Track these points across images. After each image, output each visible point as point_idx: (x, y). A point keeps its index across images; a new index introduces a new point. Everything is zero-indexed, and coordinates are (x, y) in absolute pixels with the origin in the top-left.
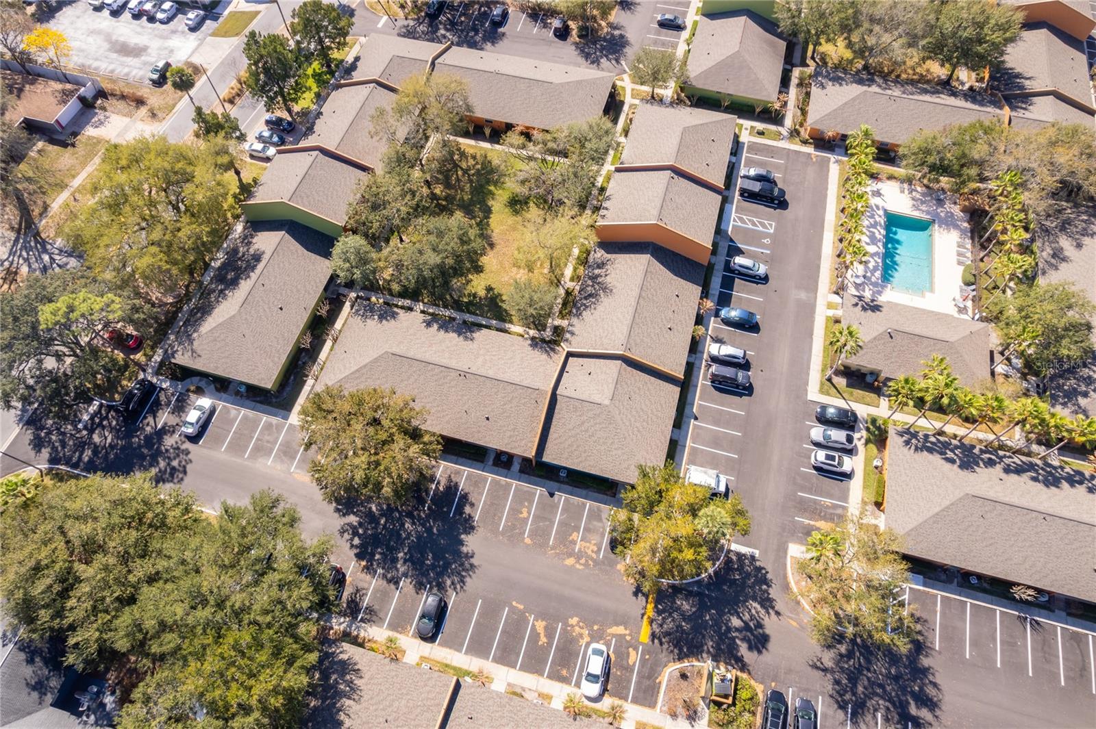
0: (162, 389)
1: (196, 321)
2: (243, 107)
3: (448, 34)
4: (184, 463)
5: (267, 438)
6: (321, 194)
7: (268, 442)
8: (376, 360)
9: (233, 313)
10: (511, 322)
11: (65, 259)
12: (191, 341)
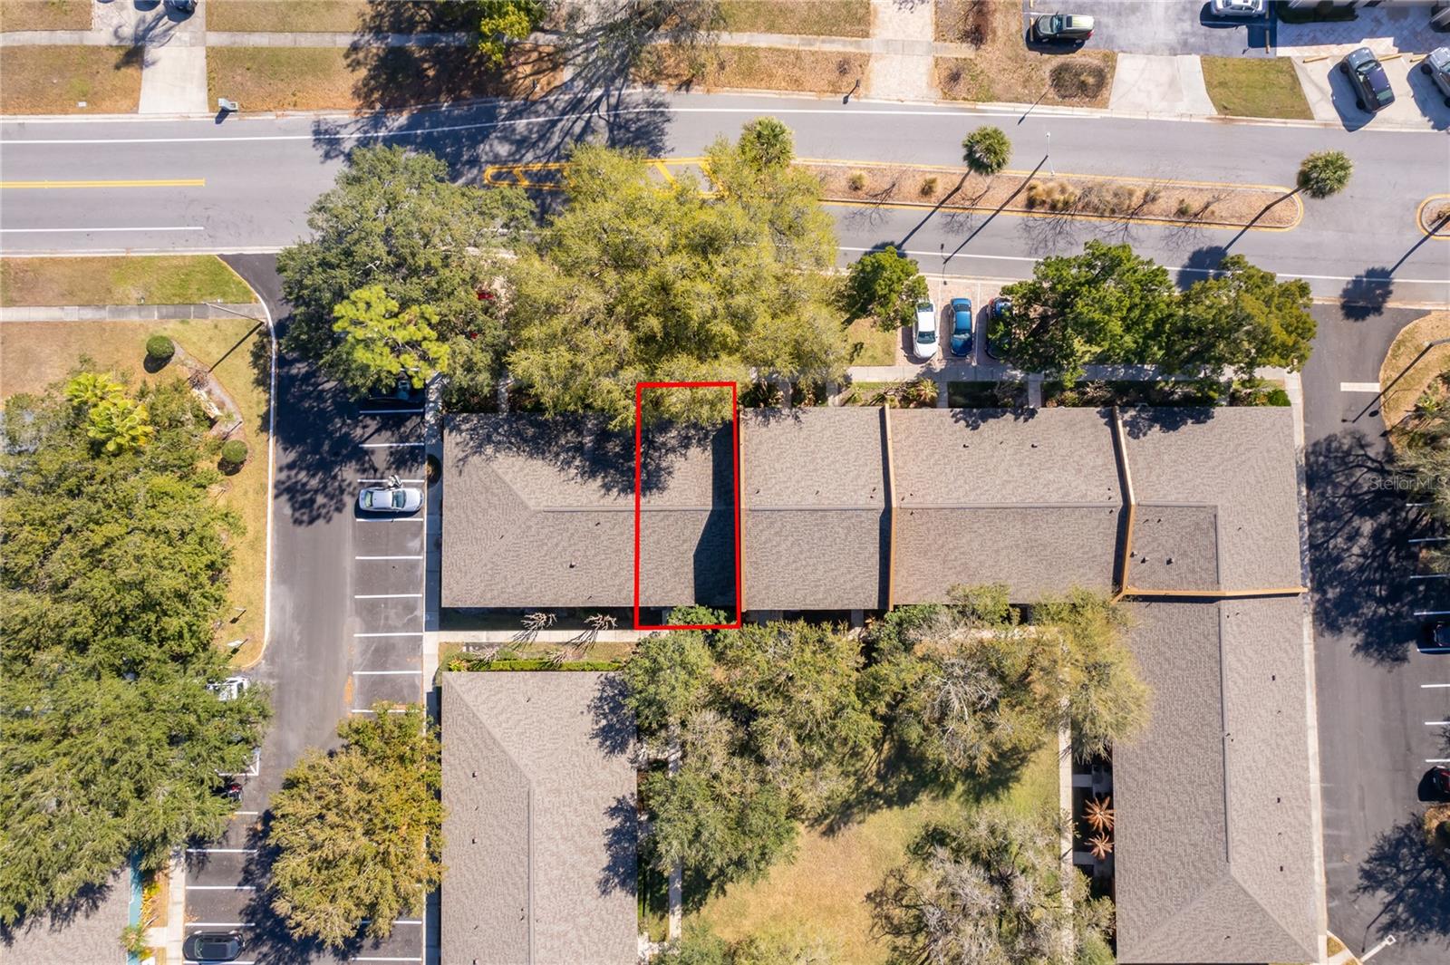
0: (423, 415)
1: (519, 434)
2: (1027, 228)
3: (1363, 541)
4: (323, 511)
5: (392, 613)
6: (796, 550)
7: (387, 618)
8: (514, 767)
9: (531, 504)
10: (685, 913)
11: (602, 123)
12: (478, 449)
